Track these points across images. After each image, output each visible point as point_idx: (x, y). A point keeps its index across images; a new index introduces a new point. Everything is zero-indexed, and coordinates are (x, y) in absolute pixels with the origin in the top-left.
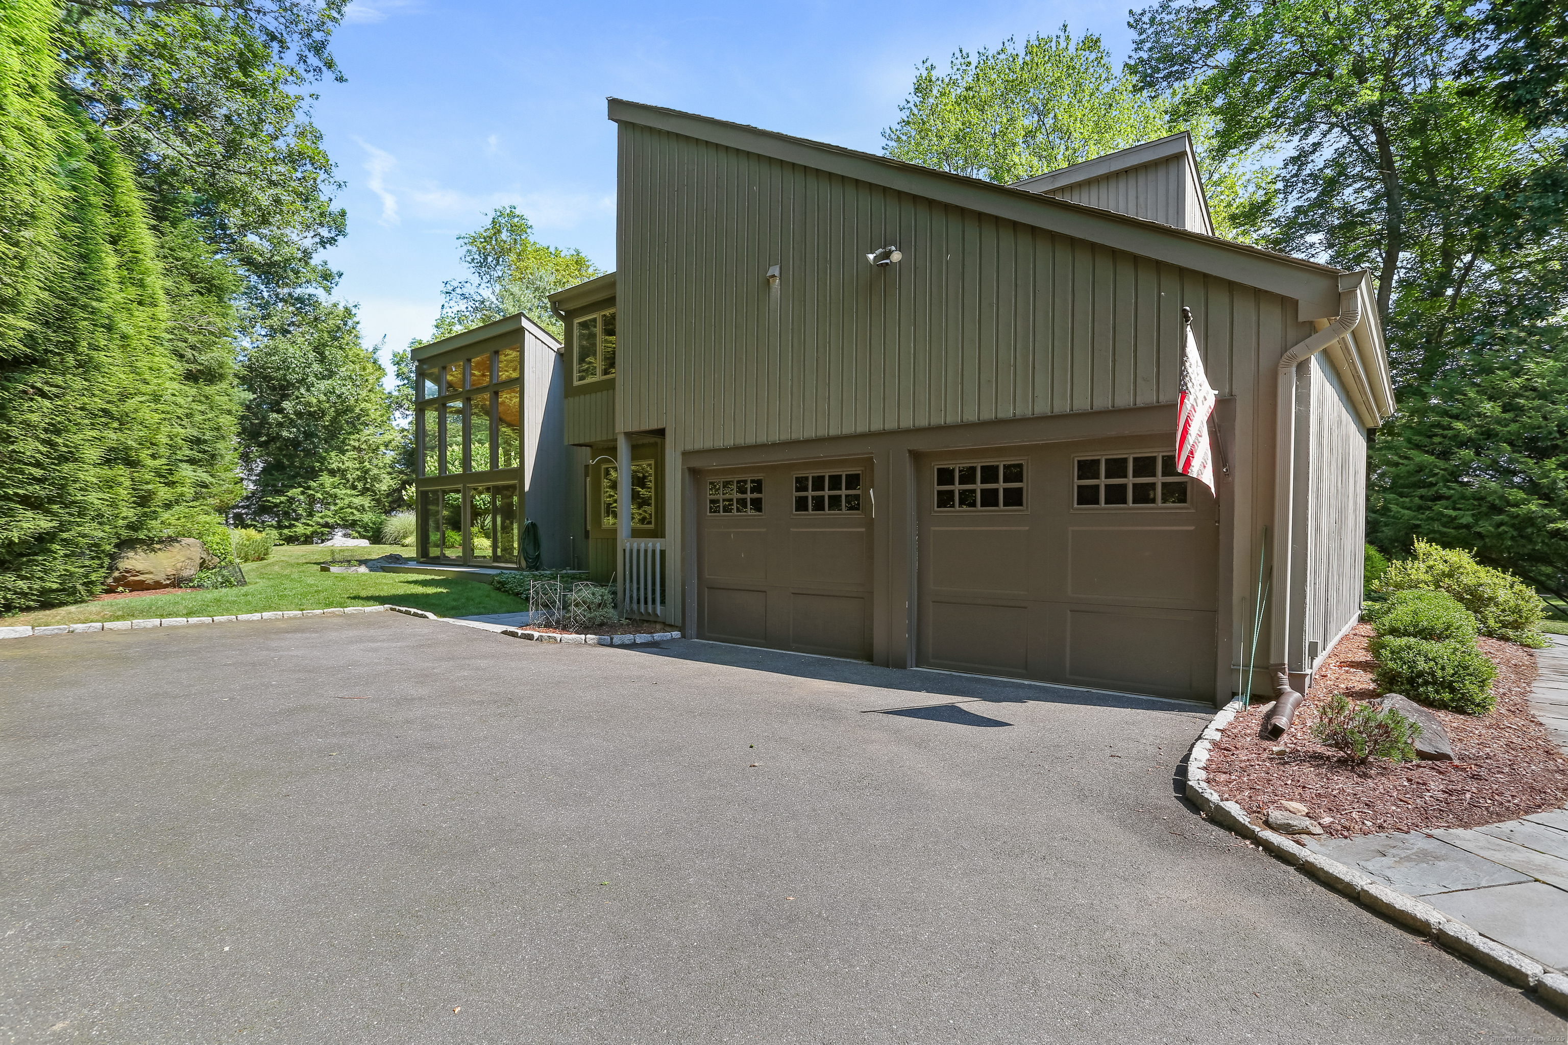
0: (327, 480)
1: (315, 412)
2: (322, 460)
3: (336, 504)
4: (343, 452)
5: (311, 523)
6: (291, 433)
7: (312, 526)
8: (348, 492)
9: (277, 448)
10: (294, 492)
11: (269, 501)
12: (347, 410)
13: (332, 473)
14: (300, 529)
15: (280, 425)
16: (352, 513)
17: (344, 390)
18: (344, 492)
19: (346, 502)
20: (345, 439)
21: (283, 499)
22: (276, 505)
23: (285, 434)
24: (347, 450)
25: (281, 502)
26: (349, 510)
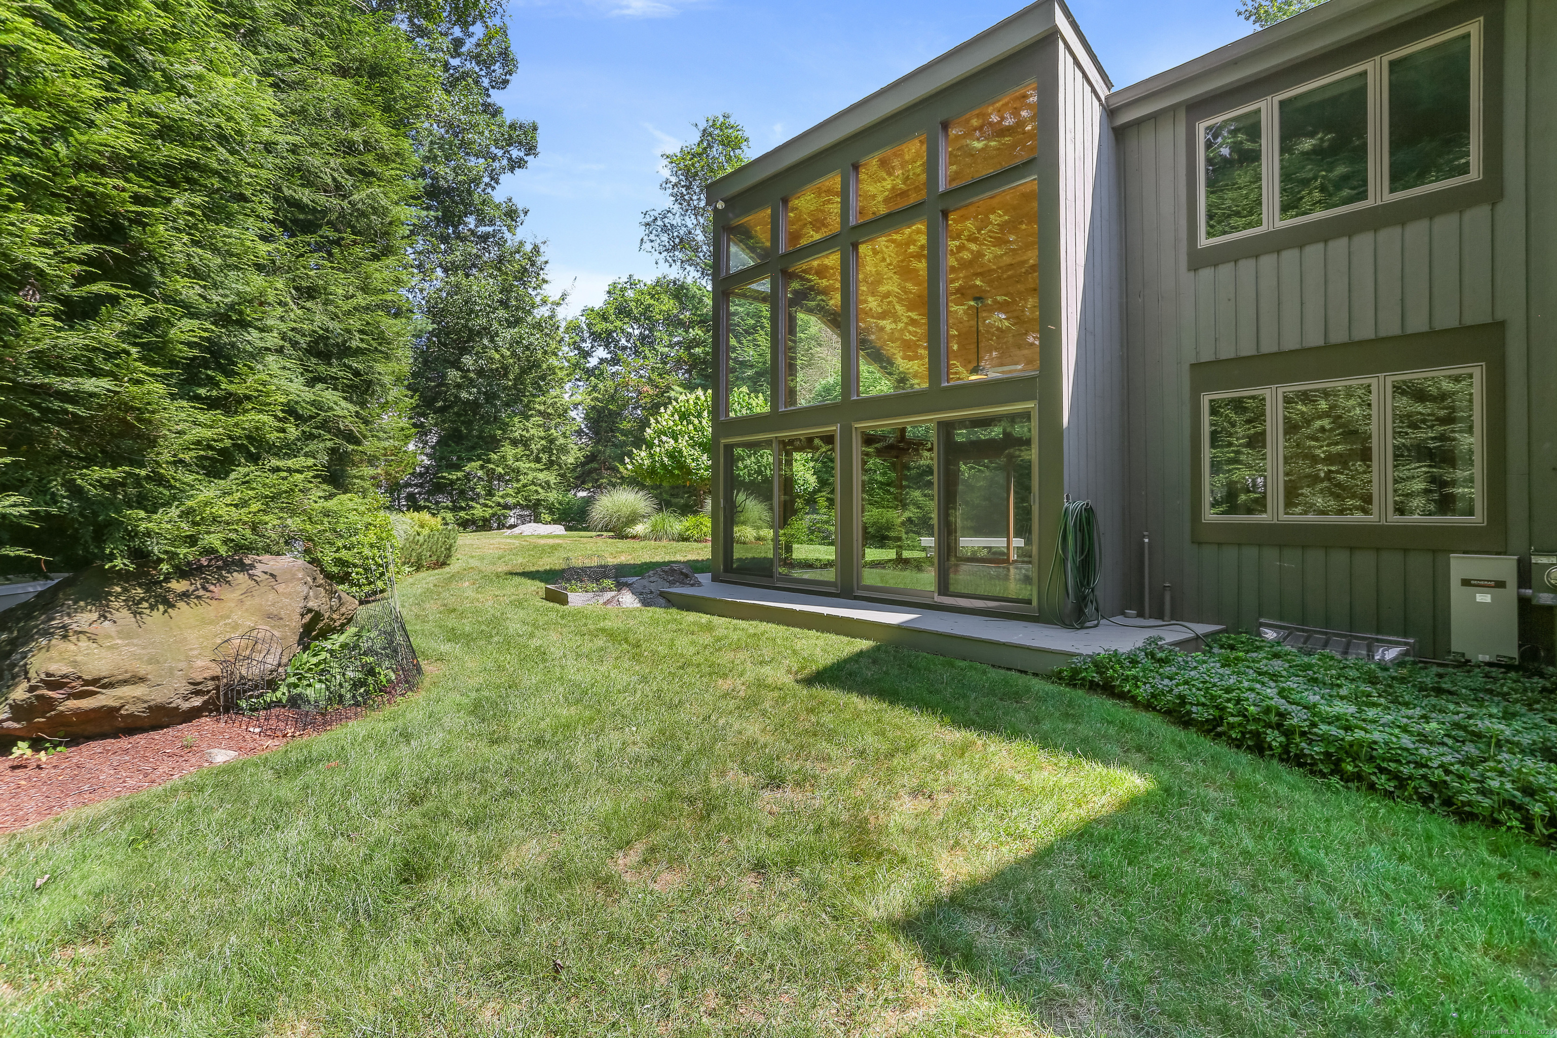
0: (509, 451)
2: (504, 426)
3: (518, 481)
4: (527, 418)
5: (490, 503)
6: (470, 393)
7: (491, 507)
8: (532, 465)
9: (454, 413)
10: (472, 466)
11: (444, 478)
12: (534, 366)
13: (514, 443)
14: (478, 511)
16: (536, 491)
18: (527, 465)
19: (530, 477)
20: (529, 402)
21: (460, 474)
22: (452, 483)
23: (464, 395)
24: (531, 416)
25: (458, 479)
26: (533, 488)
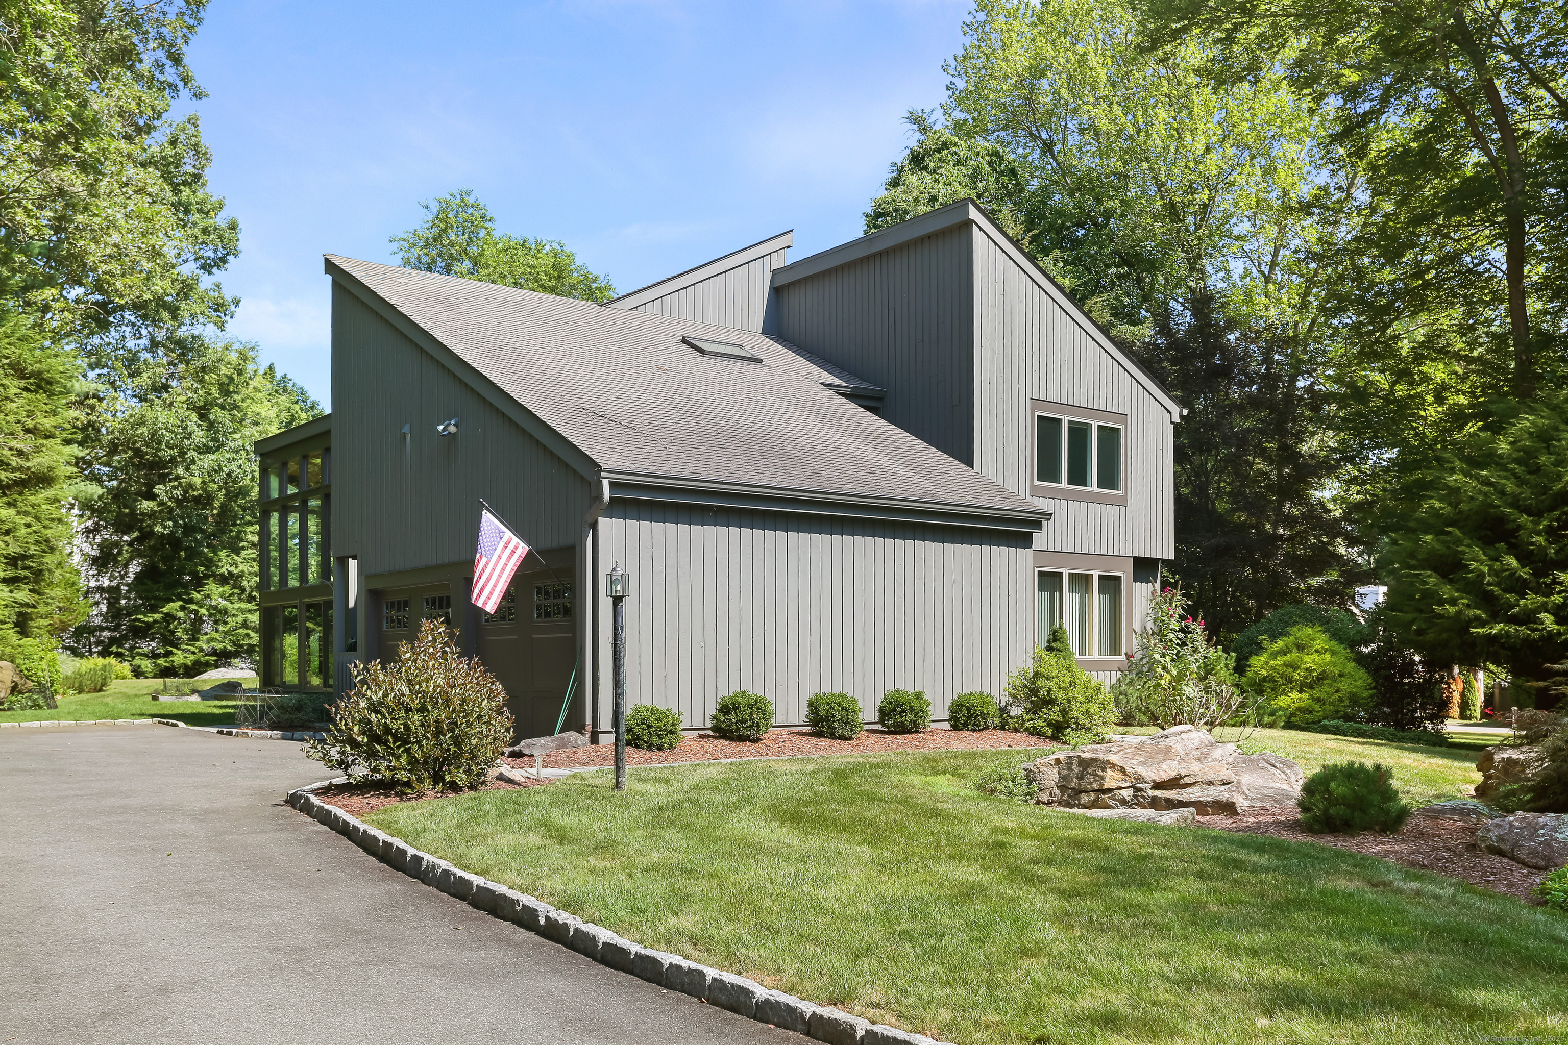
1: (200, 495)
15: (152, 515)
17: (234, 466)
